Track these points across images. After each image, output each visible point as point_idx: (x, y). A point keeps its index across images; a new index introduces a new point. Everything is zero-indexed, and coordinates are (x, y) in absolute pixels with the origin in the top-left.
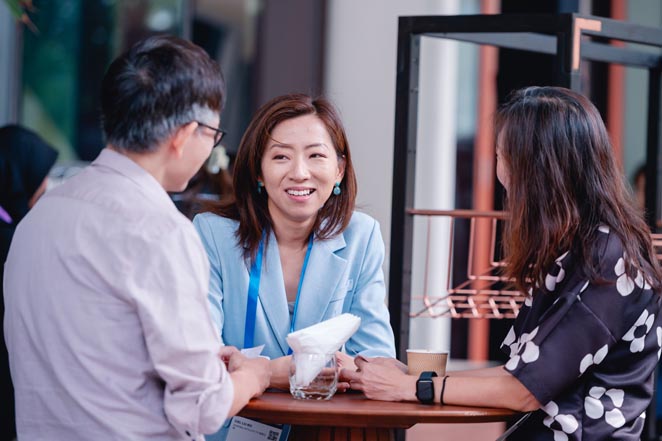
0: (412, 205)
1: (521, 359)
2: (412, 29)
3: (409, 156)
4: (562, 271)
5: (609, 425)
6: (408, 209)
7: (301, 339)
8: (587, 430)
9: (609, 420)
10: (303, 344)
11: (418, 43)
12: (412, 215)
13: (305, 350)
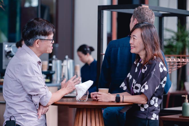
0: (102, 52)
1: (145, 89)
2: (101, 9)
3: (101, 40)
4: (146, 68)
5: (155, 107)
6: (101, 54)
7: (79, 87)
8: (150, 108)
9: (155, 105)
10: (79, 88)
11: (103, 12)
12: (102, 55)
13: (80, 89)
